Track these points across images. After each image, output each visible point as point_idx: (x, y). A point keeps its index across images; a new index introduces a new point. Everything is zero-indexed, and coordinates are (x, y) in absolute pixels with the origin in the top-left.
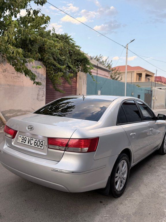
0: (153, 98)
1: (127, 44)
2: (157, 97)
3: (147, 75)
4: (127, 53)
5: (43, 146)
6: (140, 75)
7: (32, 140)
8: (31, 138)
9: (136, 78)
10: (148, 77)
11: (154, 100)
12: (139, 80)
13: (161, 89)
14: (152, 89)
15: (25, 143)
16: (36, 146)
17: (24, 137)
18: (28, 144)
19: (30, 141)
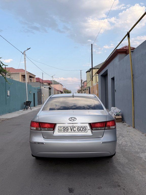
0: (42, 95)
1: (25, 51)
2: (44, 94)
3: (30, 77)
4: (25, 59)
5: (86, 130)
6: (24, 76)
7: (74, 128)
8: (73, 127)
9: (21, 78)
10: (31, 78)
11: (43, 97)
12: (24, 81)
13: (45, 88)
14: (41, 88)
15: (67, 131)
16: (80, 131)
17: (66, 127)
18: (71, 131)
19: (72, 129)
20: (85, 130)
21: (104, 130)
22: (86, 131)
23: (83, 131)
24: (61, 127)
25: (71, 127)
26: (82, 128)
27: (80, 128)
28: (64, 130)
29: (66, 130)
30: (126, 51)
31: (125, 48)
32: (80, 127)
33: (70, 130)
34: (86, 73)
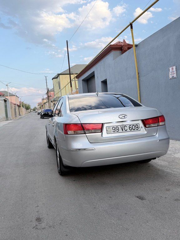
5: (139, 128)
7: (125, 127)
15: (118, 131)
16: (132, 130)
17: (115, 127)
18: (123, 131)
19: (123, 128)
20: (137, 128)
21: (158, 126)
22: (139, 130)
23: (136, 130)
24: (109, 127)
25: (122, 126)
26: (133, 126)
27: (132, 127)
28: (114, 131)
29: (116, 130)
30: (121, 48)
31: (118, 44)
32: (132, 125)
33: (121, 130)
34: (52, 79)
